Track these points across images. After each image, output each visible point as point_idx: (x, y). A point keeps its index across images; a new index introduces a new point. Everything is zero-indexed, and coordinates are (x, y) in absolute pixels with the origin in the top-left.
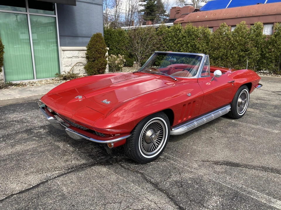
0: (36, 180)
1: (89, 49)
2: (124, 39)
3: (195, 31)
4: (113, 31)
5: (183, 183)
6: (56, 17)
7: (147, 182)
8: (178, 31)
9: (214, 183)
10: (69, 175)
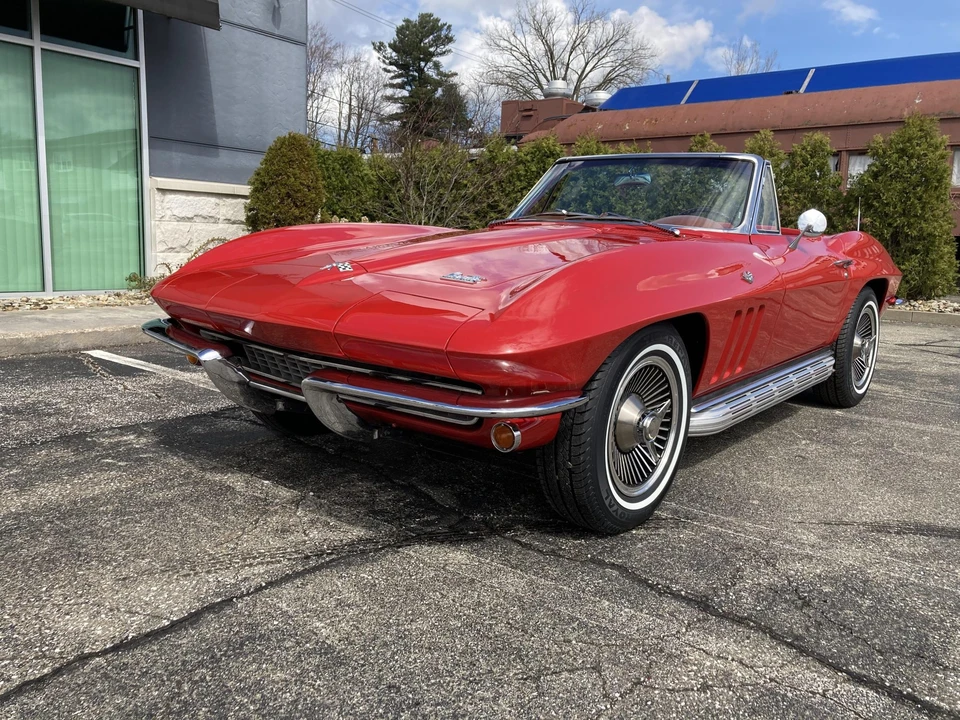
2: (360, 185)
5: (803, 592)
6: (138, 69)
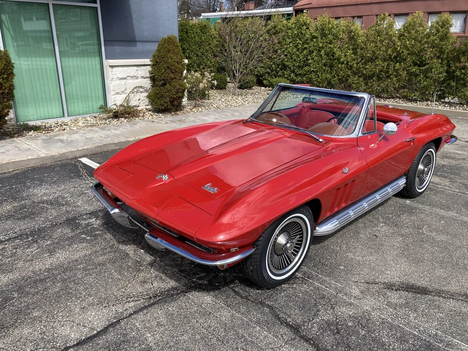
0: (101, 318)
1: (155, 65)
3: (333, 27)
4: (191, 25)
5: (340, 325)
6: (97, 8)
7: (282, 323)
8: (305, 27)
9: (391, 327)
10: (152, 310)
